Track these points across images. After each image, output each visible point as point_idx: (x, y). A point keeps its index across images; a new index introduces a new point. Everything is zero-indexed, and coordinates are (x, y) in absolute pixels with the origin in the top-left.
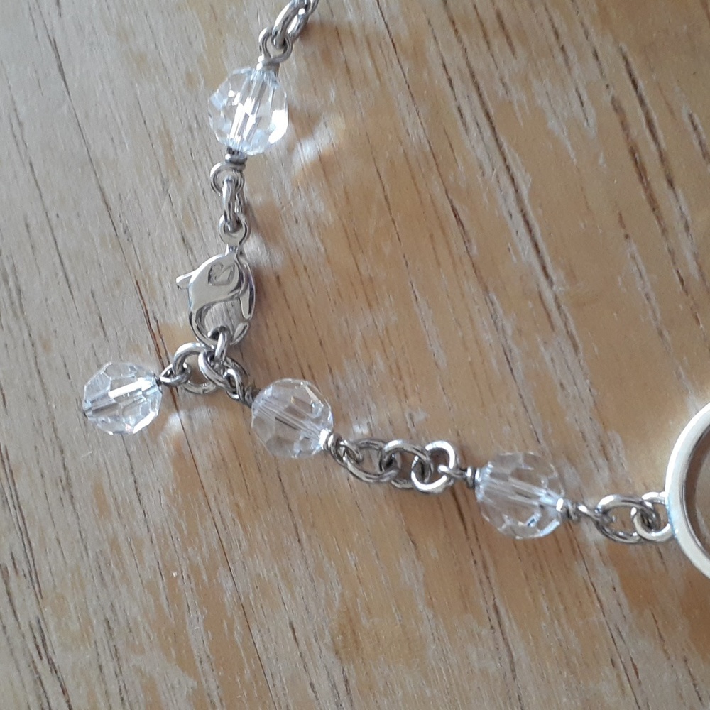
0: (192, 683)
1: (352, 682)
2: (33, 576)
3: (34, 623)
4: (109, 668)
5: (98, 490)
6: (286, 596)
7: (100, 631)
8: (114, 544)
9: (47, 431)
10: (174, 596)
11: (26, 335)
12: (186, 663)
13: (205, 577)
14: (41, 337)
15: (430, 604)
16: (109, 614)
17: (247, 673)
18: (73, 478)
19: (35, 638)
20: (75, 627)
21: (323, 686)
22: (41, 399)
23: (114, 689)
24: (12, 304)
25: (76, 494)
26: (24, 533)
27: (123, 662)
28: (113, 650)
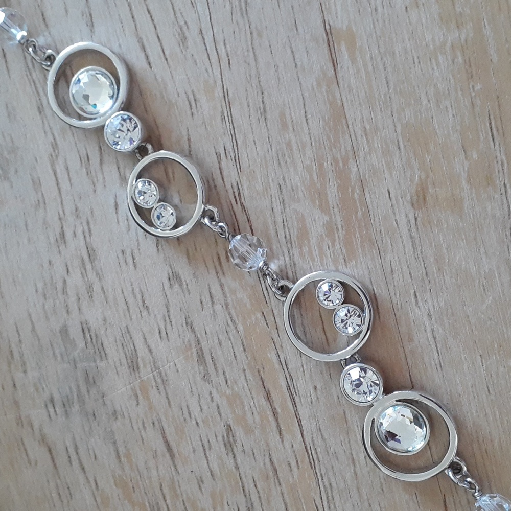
0: (326, 218)
1: (419, 219)
2: (237, 160)
3: (235, 184)
4: (278, 208)
5: (282, 115)
6: (387, 175)
7: (274, 191)
8: (289, 145)
9: (255, 82)
10: (322, 173)
11: (247, 27)
12: (324, 208)
13: (341, 164)
14: (257, 29)
15: (469, 182)
16: (281, 182)
17: (360, 213)
18: (268, 109)
19: (234, 192)
20: (259, 187)
21: (403, 221)
22: (253, 63)
23: (279, 220)
24: (241, 9)
25: (269, 117)
26: (233, 136)
27: (287, 206)
28: (281, 200)
